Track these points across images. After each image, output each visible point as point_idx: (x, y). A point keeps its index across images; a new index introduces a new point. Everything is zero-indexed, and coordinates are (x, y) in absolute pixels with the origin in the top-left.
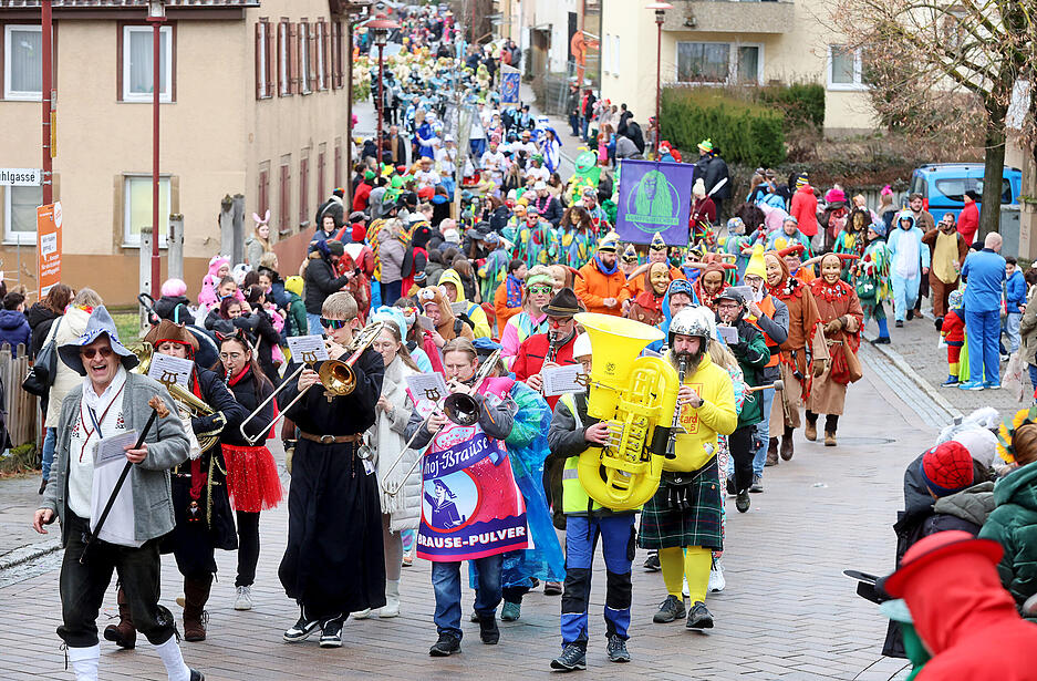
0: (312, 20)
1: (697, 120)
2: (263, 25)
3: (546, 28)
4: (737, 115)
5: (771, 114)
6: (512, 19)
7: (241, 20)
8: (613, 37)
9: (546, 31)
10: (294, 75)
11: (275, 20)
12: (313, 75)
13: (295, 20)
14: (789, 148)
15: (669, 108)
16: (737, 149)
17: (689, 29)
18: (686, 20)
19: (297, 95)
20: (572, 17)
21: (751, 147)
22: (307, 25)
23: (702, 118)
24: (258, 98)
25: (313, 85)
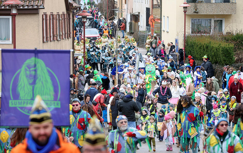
0: (61, 13)
1: (200, 48)
2: (44, 15)
3: (137, 14)
4: (216, 46)
5: (229, 45)
6: (123, 11)
7: (38, 13)
8: (166, 17)
9: (137, 15)
10: (55, 33)
11: (48, 14)
12: (61, 33)
13: (55, 13)
14: (236, 58)
15: (189, 43)
16: (216, 58)
17: (196, 14)
18: (194, 10)
19: (56, 41)
20: (148, 10)
21: (222, 58)
22: (59, 15)
23: (202, 47)
24: (43, 42)
25: (61, 37)
